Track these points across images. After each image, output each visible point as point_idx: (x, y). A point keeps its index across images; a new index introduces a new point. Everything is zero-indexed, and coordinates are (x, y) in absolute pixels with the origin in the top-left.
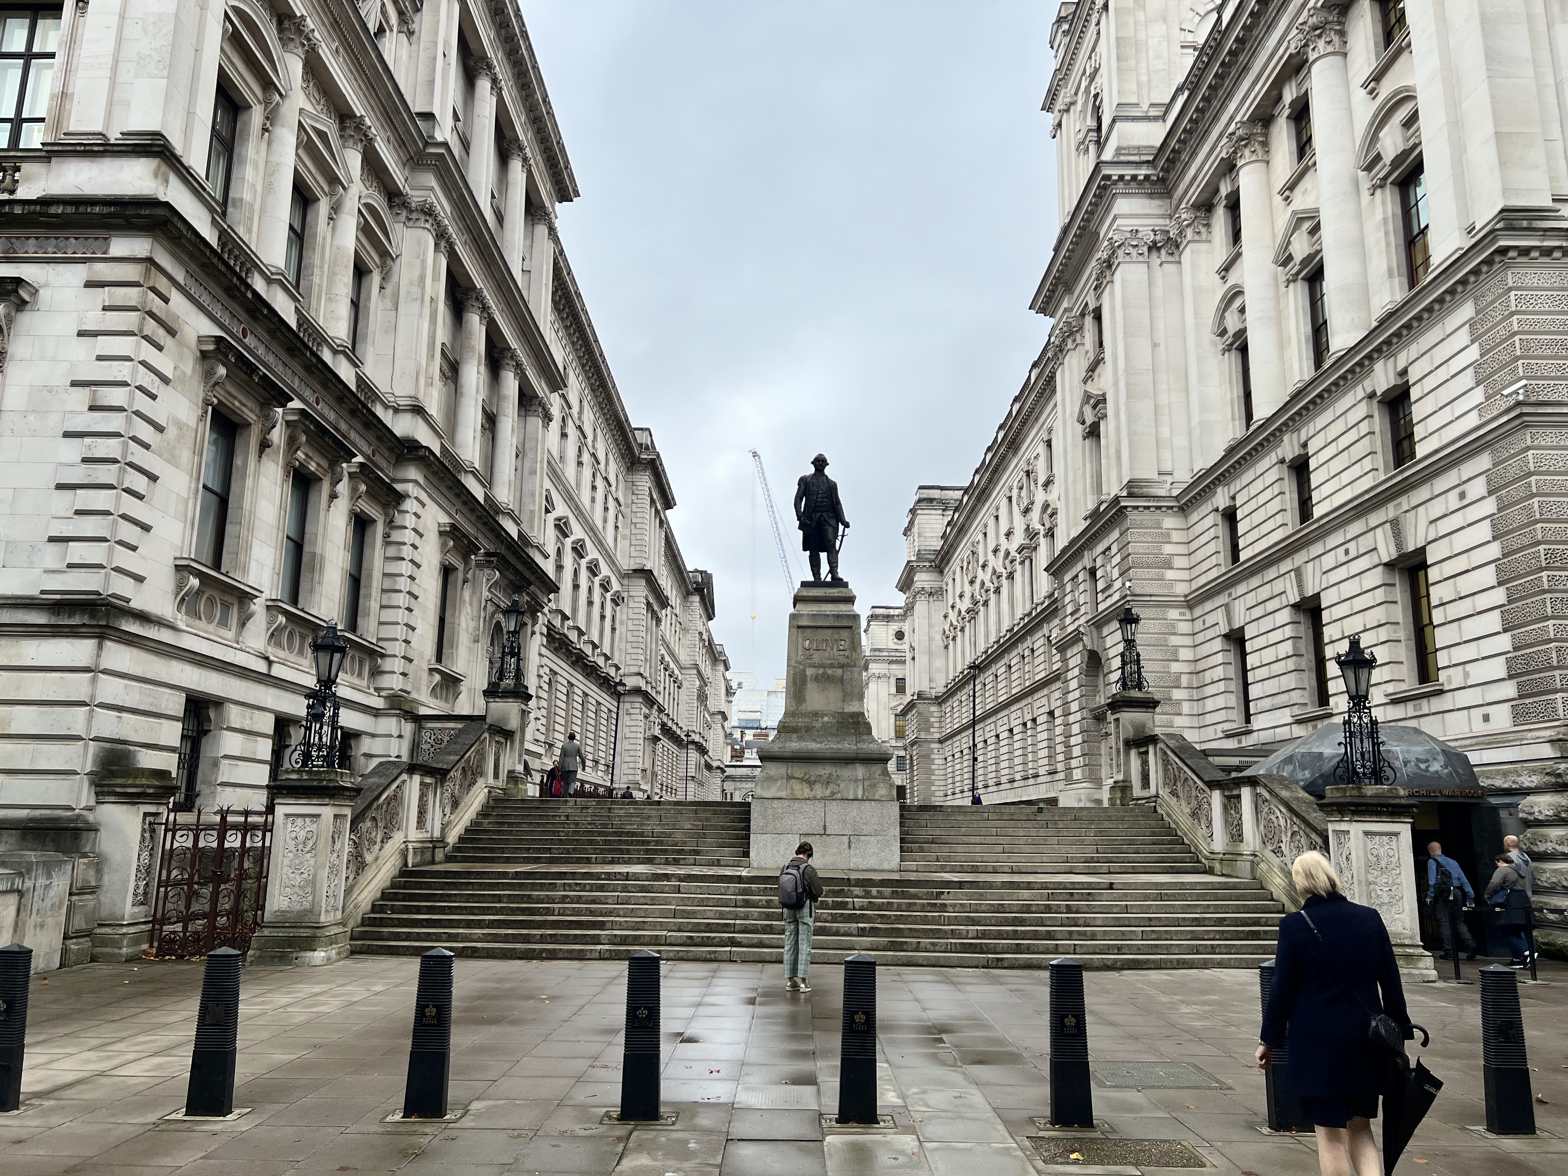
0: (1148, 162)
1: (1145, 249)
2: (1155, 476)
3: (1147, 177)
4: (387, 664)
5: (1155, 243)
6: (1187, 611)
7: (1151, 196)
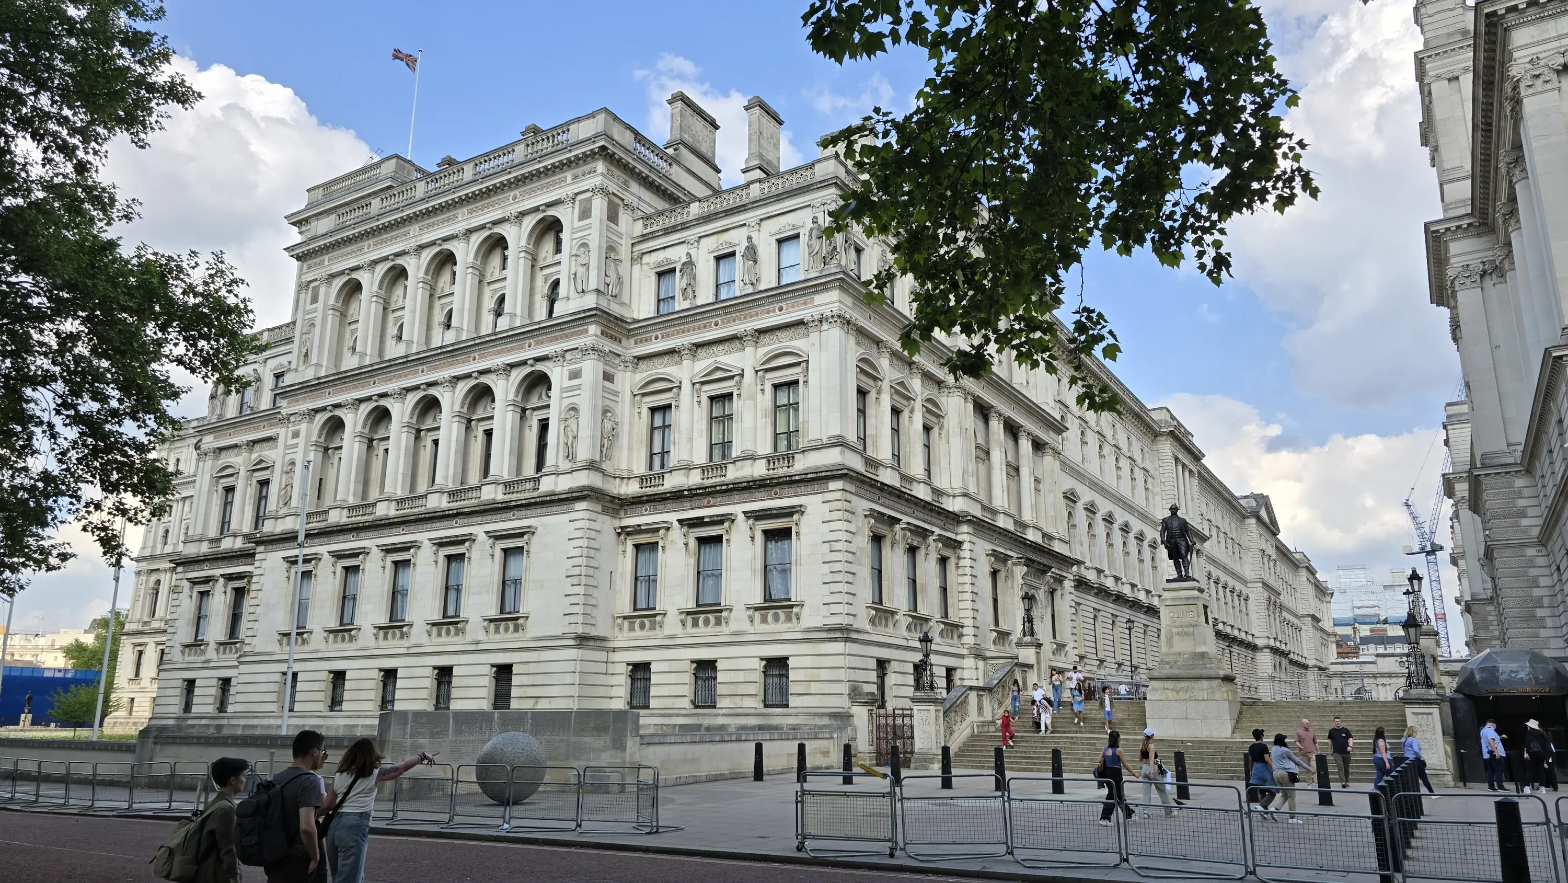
0: (1467, 215)
1: (1478, 277)
2: (1505, 448)
3: (1469, 225)
4: (965, 631)
5: (1485, 272)
6: (1543, 549)
7: (1479, 235)
